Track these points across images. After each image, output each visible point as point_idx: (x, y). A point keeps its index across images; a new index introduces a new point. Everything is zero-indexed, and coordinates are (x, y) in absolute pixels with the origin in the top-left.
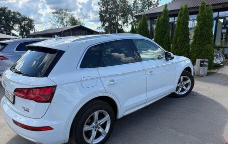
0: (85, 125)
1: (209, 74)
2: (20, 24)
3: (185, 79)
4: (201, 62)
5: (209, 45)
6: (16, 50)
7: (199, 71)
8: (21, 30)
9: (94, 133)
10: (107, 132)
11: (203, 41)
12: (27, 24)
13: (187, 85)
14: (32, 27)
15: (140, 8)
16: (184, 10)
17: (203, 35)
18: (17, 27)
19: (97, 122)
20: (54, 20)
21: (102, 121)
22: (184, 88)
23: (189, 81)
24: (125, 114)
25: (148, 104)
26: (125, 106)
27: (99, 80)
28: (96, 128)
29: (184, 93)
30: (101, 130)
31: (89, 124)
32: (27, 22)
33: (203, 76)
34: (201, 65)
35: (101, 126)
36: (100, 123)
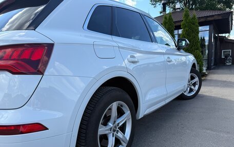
0: (100, 125)
3: (192, 78)
10: (128, 139)
19: (115, 122)
21: (121, 121)
22: (192, 87)
23: (197, 79)
24: (145, 113)
29: (193, 93)
30: (120, 135)
31: (105, 124)
36: (118, 124)
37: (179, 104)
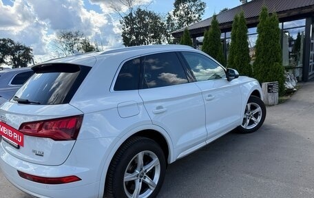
0: (126, 173)
1: (280, 102)
2: (13, 55)
3: (253, 108)
4: (269, 86)
5: (278, 63)
6: (12, 83)
7: (267, 99)
8: (14, 63)
9: (139, 185)
10: (156, 183)
11: (269, 59)
12: (23, 55)
13: (256, 116)
14: (29, 58)
15: (176, 25)
16: (239, 20)
17: (268, 51)
18: (8, 59)
19: (142, 169)
20: (61, 47)
21: (149, 168)
22: (253, 119)
23: (259, 109)
24: (178, 157)
25: (208, 142)
26: (178, 144)
27: (141, 107)
28: (141, 177)
29: (254, 126)
30: (148, 180)
31: (132, 171)
32: (22, 52)
33: (273, 105)
34: (269, 91)
35: (147, 174)
36: (146, 170)
37: (234, 140)
